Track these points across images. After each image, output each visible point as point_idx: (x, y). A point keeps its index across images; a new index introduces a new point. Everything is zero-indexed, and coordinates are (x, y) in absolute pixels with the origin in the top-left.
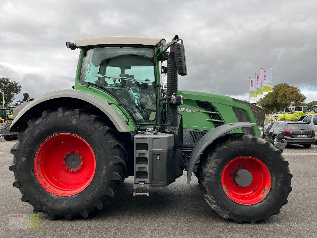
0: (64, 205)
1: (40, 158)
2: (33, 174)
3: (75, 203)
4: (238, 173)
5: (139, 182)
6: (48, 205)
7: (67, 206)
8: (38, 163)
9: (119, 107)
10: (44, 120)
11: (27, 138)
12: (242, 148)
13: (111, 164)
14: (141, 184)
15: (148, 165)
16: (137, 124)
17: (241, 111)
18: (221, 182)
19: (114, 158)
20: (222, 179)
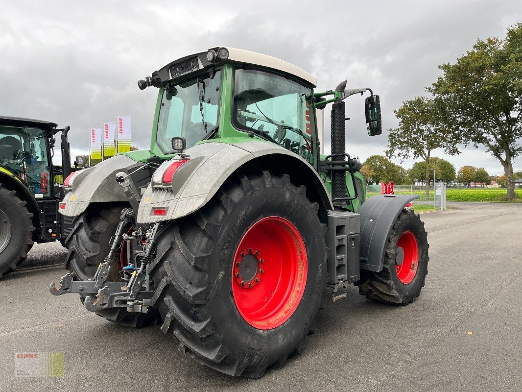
0: (281, 341)
3: (293, 334)
5: (340, 280)
6: (262, 351)
7: (285, 341)
10: (249, 193)
11: (226, 229)
13: (325, 259)
14: (341, 283)
15: (346, 255)
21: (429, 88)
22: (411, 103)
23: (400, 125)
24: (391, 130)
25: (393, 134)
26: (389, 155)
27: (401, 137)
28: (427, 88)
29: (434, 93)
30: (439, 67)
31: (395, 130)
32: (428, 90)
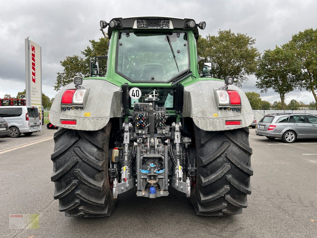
21: (83, 52)
22: (71, 58)
23: (64, 71)
24: (58, 73)
25: (60, 76)
26: (57, 89)
27: (65, 78)
28: (82, 52)
29: (86, 55)
30: (90, 41)
31: (61, 74)
32: (82, 53)
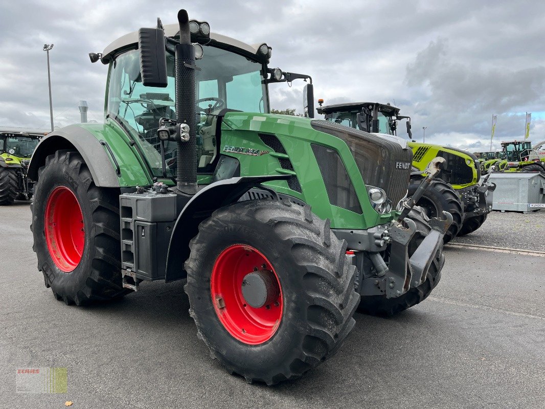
0: (60, 282)
1: (52, 218)
2: (44, 238)
3: (68, 283)
4: (245, 278)
5: (128, 268)
6: (51, 280)
7: (62, 285)
8: (50, 224)
9: (131, 147)
12: (231, 226)
13: (93, 234)
14: (128, 272)
15: (133, 241)
16: (154, 176)
17: (328, 151)
18: (209, 289)
19: (96, 226)
20: (212, 283)
